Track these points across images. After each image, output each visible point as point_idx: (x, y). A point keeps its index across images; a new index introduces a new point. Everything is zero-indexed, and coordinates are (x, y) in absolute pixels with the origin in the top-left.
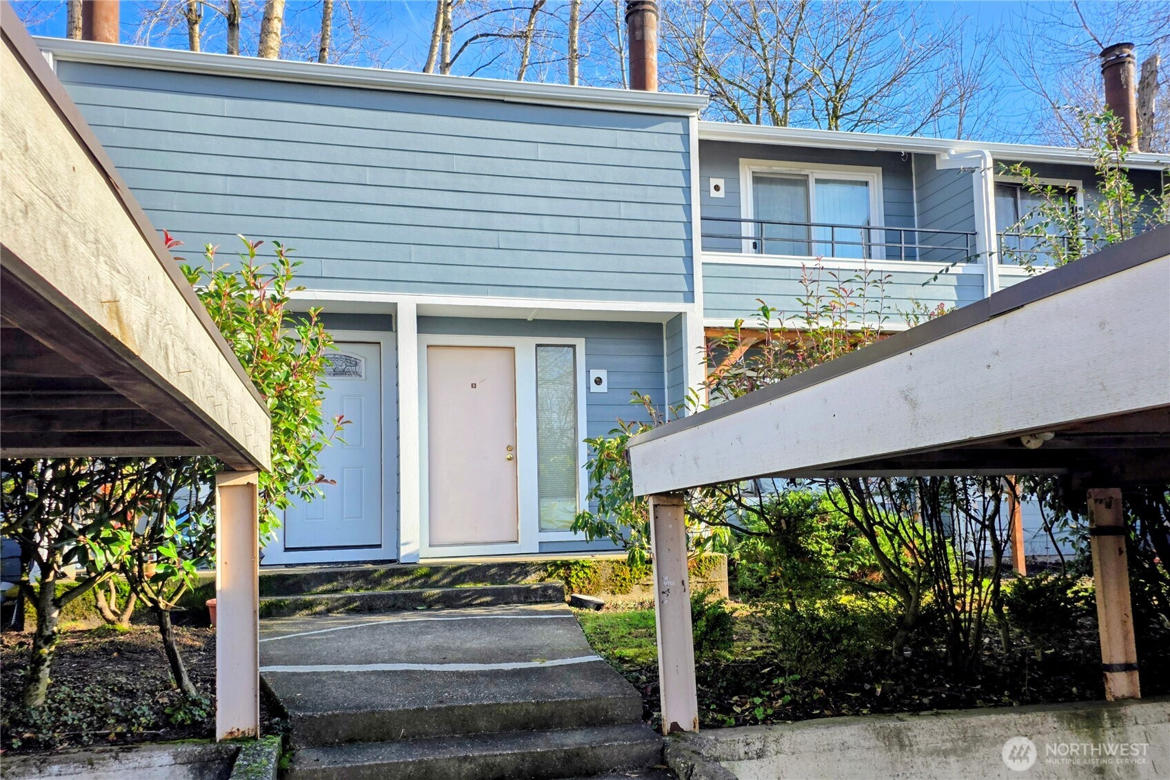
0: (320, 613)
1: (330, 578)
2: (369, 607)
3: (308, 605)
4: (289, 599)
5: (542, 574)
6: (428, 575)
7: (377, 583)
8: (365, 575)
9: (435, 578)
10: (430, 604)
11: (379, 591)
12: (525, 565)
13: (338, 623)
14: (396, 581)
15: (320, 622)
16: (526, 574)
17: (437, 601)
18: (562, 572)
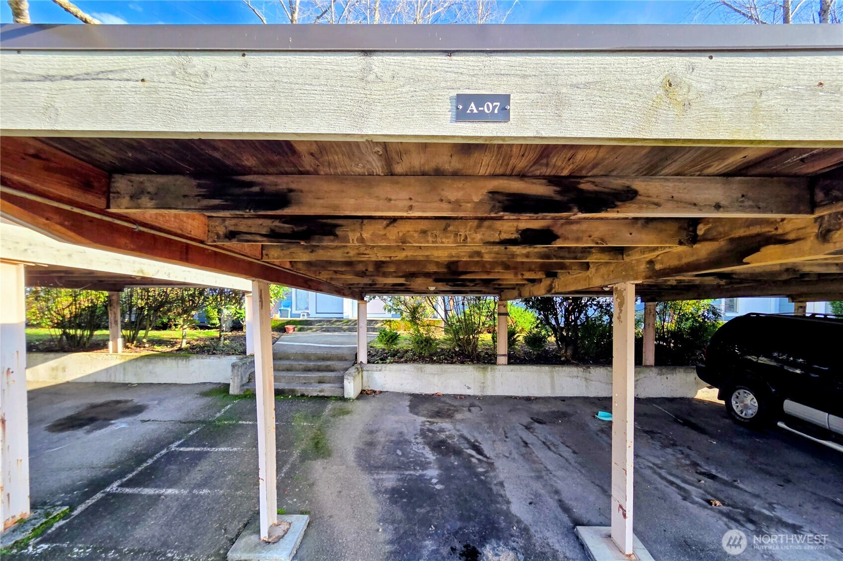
0: (314, 331)
1: (320, 321)
2: (327, 330)
3: (311, 329)
4: (306, 327)
5: (382, 324)
6: (347, 322)
7: (333, 324)
8: (329, 321)
9: (349, 323)
10: (345, 331)
11: (333, 326)
12: (377, 321)
13: (319, 333)
14: (338, 323)
15: (315, 333)
16: (377, 323)
17: (347, 330)
18: (388, 323)
